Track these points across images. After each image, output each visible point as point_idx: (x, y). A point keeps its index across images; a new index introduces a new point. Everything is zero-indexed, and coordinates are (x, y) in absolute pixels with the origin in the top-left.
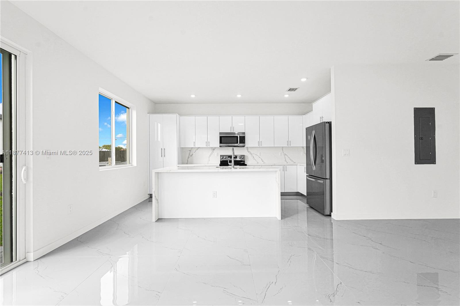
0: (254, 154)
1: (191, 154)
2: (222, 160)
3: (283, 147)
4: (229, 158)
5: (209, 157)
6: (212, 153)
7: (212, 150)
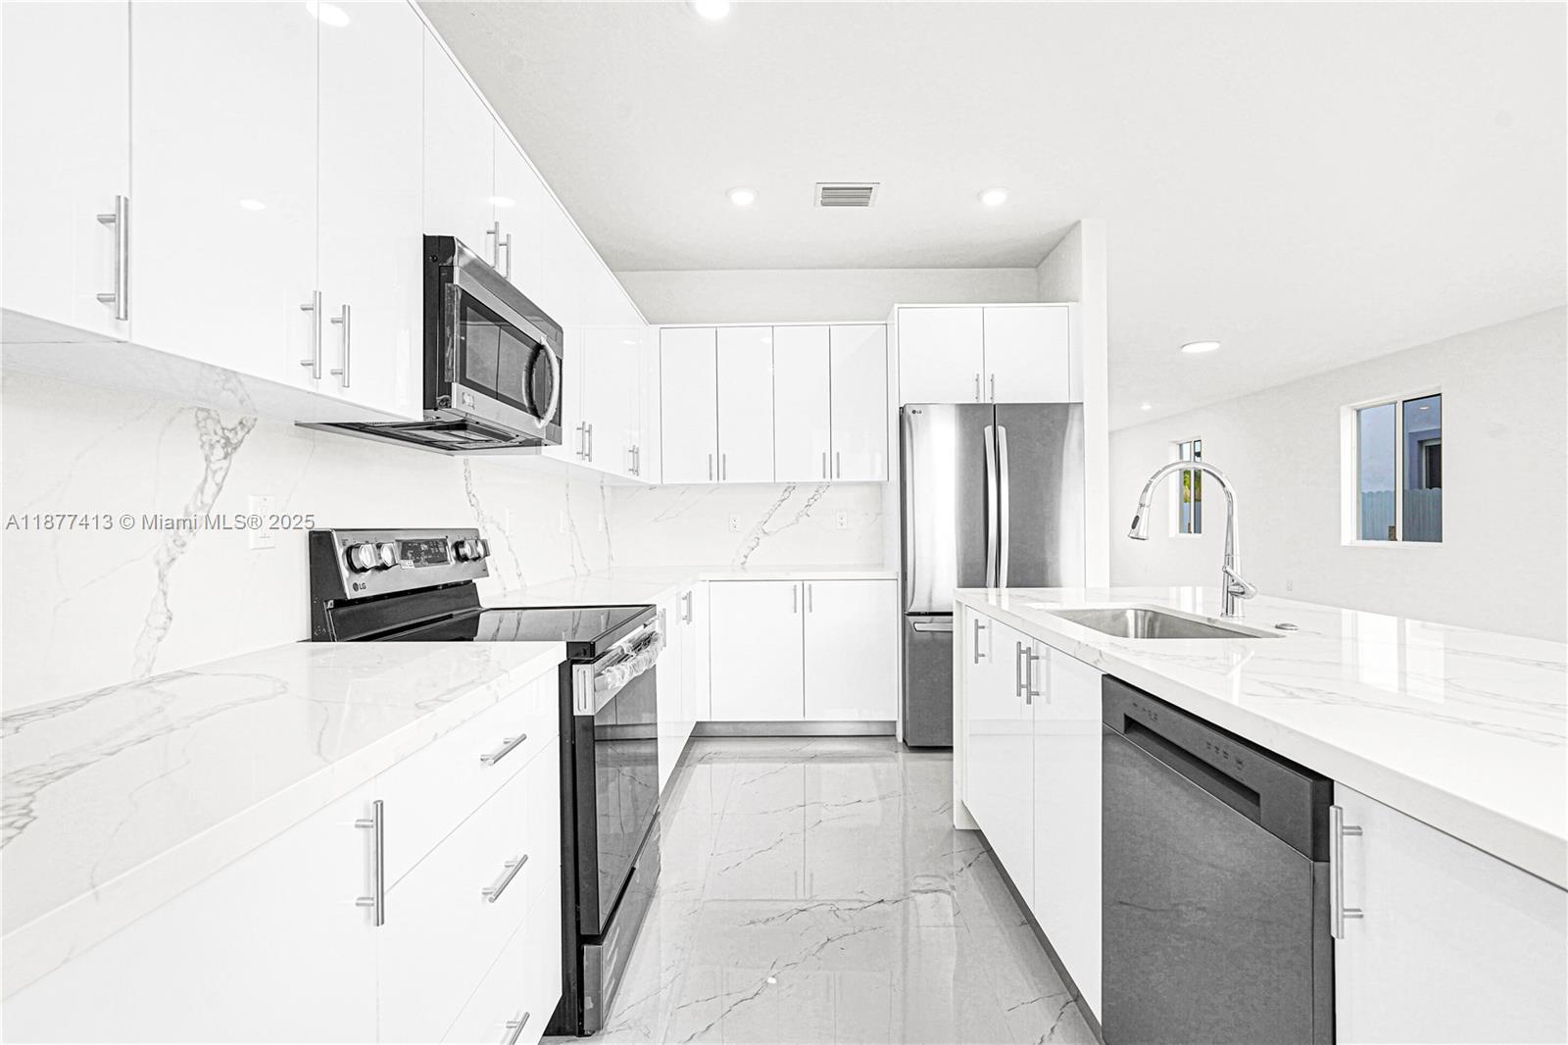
2: (350, 596)
4: (409, 565)
5: (164, 558)
6: (201, 490)
7: (212, 446)
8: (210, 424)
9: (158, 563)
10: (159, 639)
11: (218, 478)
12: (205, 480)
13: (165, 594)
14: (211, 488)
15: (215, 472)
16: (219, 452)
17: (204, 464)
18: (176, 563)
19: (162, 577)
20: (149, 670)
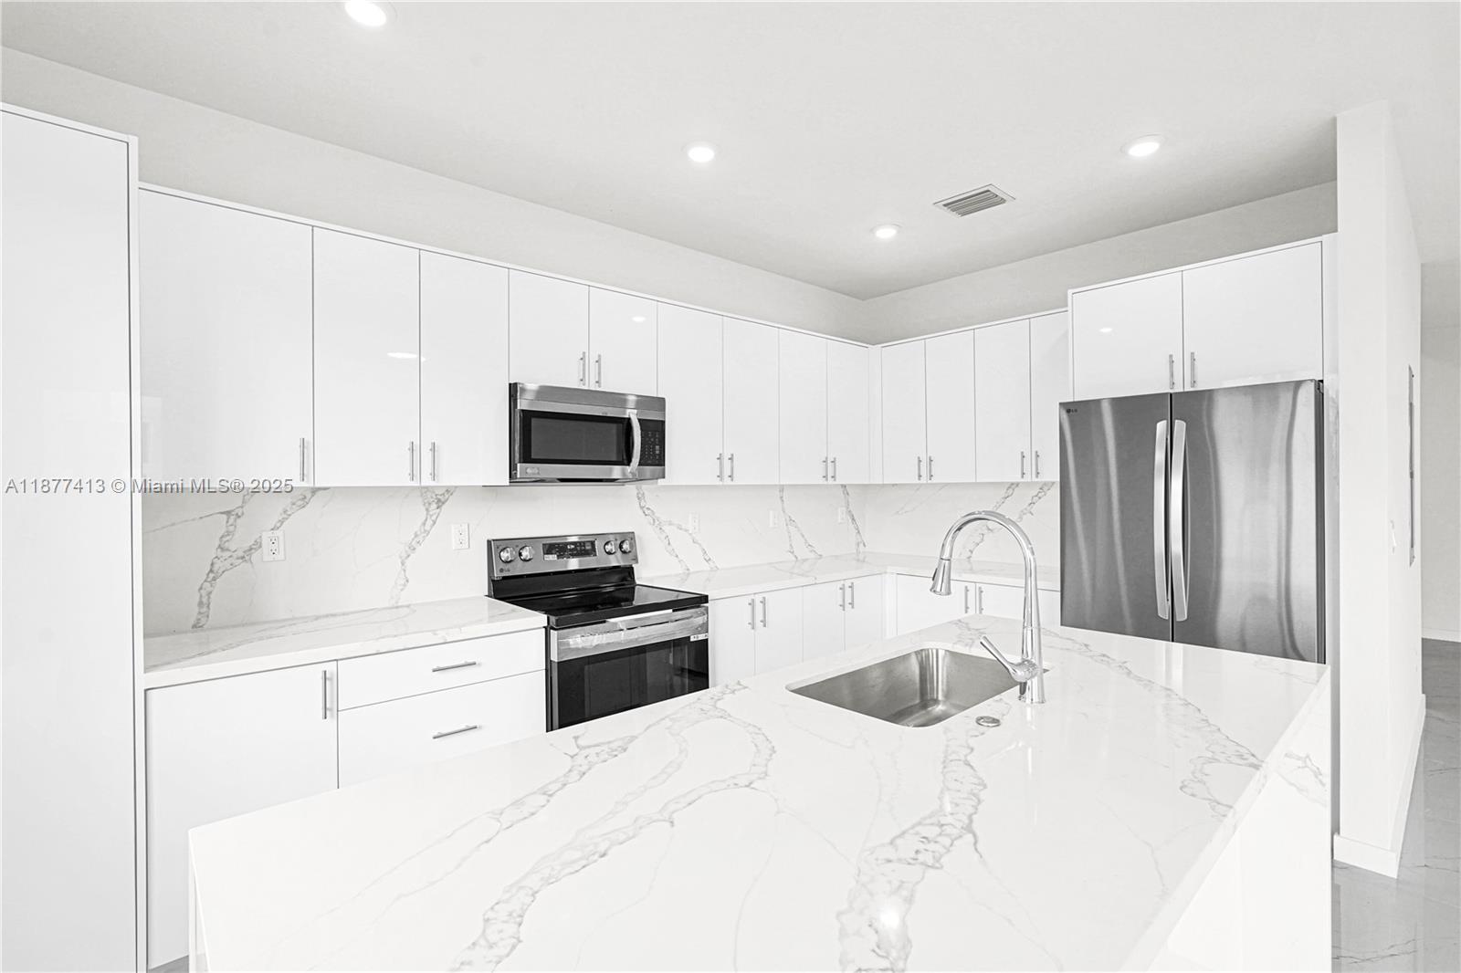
0: (671, 524)
1: (238, 543)
2: (497, 575)
3: (782, 488)
4: (553, 557)
5: (404, 555)
6: (424, 524)
7: (430, 504)
8: (429, 494)
9: (401, 557)
10: (402, 590)
11: (434, 518)
12: (426, 520)
13: (405, 571)
14: (429, 522)
15: (431, 516)
16: (434, 506)
17: (425, 513)
18: (410, 558)
19: (403, 564)
20: (397, 603)
